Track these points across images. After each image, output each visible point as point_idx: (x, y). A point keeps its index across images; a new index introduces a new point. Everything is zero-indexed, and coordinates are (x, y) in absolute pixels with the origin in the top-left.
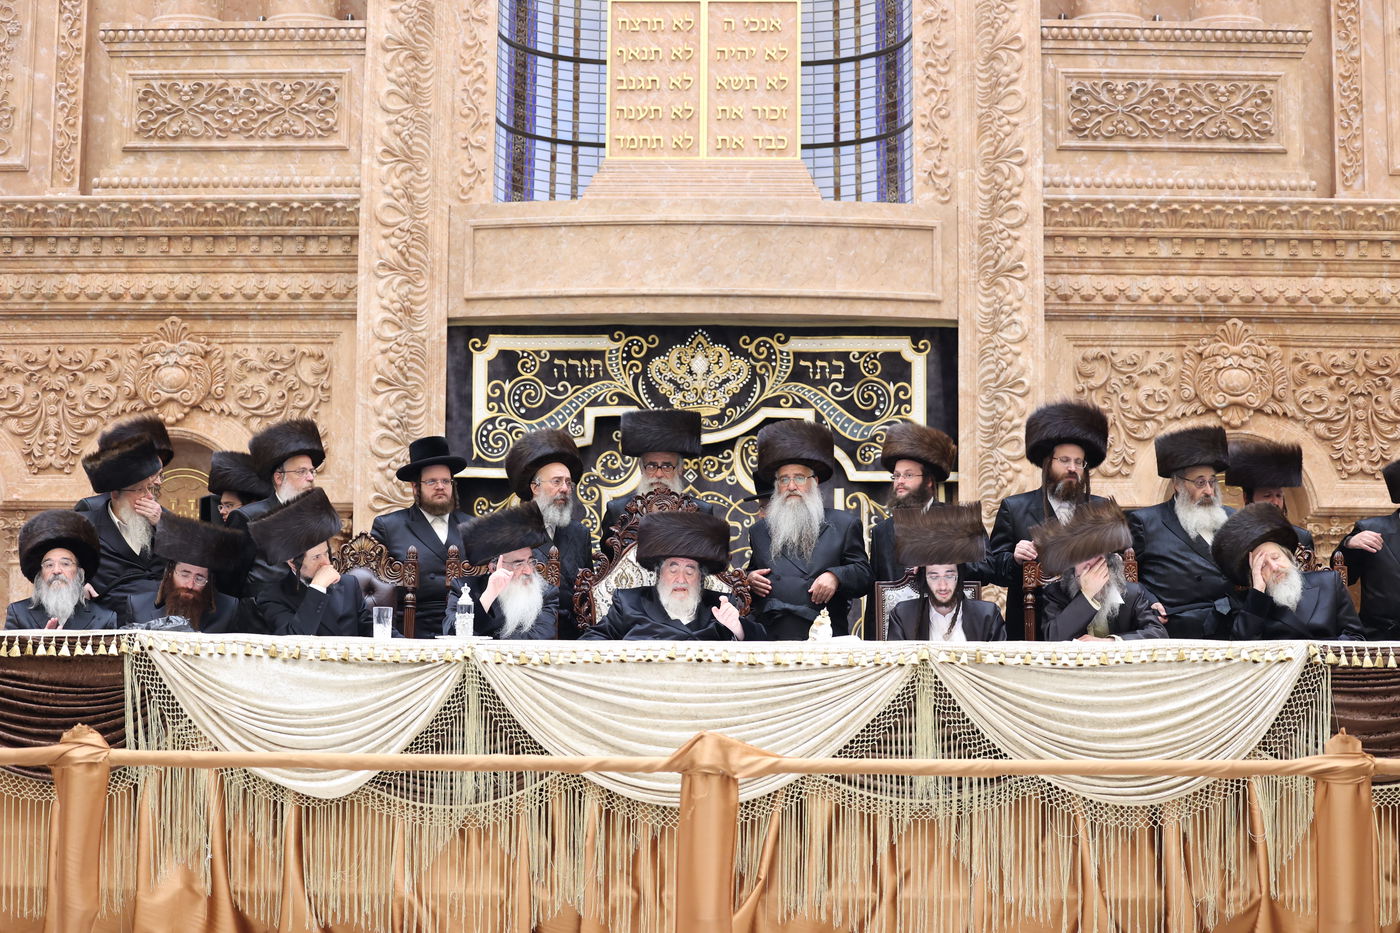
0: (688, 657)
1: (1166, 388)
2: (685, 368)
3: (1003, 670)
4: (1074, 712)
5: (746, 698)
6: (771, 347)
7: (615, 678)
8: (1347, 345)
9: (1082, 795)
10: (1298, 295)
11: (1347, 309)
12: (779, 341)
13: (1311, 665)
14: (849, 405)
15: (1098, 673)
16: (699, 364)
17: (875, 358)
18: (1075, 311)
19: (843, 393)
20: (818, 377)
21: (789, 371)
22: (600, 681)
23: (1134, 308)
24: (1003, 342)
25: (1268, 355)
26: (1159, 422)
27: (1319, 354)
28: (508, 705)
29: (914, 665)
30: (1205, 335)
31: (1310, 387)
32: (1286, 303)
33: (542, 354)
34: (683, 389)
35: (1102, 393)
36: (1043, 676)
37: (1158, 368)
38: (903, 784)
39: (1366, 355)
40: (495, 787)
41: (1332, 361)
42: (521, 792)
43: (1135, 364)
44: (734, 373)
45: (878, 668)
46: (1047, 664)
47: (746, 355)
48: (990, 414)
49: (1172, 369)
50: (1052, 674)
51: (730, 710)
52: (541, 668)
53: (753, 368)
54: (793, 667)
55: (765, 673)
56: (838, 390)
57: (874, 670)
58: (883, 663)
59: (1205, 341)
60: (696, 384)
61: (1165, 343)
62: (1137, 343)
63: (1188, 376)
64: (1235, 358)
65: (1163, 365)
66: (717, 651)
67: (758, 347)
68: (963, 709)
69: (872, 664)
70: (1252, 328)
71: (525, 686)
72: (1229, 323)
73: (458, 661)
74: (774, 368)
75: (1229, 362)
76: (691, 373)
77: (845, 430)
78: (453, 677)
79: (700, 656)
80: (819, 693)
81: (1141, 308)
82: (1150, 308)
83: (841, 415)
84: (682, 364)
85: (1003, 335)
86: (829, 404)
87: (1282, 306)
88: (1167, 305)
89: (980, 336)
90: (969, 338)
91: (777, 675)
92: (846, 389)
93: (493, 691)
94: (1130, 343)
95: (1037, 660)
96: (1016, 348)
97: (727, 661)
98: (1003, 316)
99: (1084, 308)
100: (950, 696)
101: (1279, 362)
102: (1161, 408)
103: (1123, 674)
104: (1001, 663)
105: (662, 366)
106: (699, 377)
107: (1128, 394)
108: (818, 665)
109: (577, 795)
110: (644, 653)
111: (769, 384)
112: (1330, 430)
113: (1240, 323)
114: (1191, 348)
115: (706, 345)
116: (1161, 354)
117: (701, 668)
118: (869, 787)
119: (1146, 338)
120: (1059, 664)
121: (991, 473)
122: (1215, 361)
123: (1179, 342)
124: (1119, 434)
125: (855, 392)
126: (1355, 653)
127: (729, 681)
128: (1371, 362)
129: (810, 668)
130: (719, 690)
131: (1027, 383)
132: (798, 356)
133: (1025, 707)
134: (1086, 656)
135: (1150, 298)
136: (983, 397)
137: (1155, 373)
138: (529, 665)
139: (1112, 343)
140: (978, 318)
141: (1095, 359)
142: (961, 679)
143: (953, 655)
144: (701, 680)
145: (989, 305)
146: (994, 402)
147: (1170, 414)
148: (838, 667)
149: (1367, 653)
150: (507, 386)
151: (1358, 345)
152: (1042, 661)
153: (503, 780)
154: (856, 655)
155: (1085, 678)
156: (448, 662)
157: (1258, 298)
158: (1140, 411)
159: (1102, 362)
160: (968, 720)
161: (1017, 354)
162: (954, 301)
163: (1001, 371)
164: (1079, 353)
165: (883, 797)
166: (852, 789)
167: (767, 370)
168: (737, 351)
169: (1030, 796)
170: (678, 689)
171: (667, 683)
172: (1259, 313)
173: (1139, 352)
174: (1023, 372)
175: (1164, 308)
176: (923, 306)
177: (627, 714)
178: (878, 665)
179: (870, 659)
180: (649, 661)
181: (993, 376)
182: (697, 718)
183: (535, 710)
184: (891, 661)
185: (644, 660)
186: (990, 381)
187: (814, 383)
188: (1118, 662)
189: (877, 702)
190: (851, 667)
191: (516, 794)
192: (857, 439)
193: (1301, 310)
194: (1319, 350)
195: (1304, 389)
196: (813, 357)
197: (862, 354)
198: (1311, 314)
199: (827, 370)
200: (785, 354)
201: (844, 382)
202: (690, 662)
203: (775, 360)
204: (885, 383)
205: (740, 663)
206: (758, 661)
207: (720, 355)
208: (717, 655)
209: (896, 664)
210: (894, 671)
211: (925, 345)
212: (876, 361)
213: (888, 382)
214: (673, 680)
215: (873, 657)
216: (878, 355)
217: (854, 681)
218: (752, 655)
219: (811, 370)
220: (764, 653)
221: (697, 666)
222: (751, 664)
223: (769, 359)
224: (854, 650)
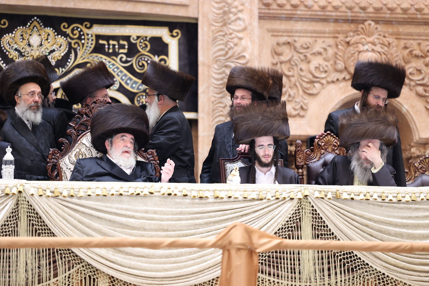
0: (162, 193)
1: (326, 63)
2: (25, 42)
3: (353, 203)
4: (397, 229)
5: (198, 218)
6: (81, 31)
7: (116, 206)
9: (404, 281)
10: (409, 6)
12: (86, 27)
14: (130, 69)
15: (410, 206)
16: (35, 40)
17: (146, 40)
18: (273, 14)
19: (126, 62)
20: (111, 51)
21: (93, 46)
22: (106, 207)
23: (309, 13)
24: (231, 31)
25: (389, 44)
26: (322, 84)
27: (419, 44)
28: (47, 222)
29: (300, 199)
30: (351, 31)
31: (413, 64)
32: (401, 12)
34: (24, 56)
35: (288, 65)
36: (376, 207)
37: (322, 50)
38: (295, 273)
40: (39, 276)
42: (56, 279)
43: (308, 48)
44: (58, 46)
45: (277, 201)
46: (379, 200)
47: (65, 35)
48: (221, 76)
49: (331, 51)
50: (382, 206)
51: (189, 226)
52: (68, 199)
53: (70, 44)
54: (225, 199)
55: (209, 203)
56: (124, 59)
57: (275, 201)
58: (281, 197)
59: (352, 34)
60: (33, 53)
61: (327, 35)
62: (309, 35)
63: (340, 56)
64: (370, 45)
65: (325, 49)
67: (73, 30)
68: (330, 227)
69: (274, 198)
70: (380, 27)
71: (59, 211)
72: (366, 23)
73: (14, 194)
74: (83, 44)
75: (366, 47)
76: (29, 45)
77: (127, 84)
78: (10, 204)
79: (170, 191)
80: (242, 216)
81: (314, 13)
82: (319, 13)
83: (125, 75)
84: (23, 39)
85: (231, 27)
86: (118, 68)
87: (399, 14)
88: (329, 11)
89: (213, 28)
90: (206, 29)
91: (216, 204)
92: (129, 59)
93: (37, 214)
94: (305, 35)
95: (374, 197)
96: (240, 35)
97: (185, 195)
98: (231, 15)
99: (279, 12)
100: (322, 218)
101: (395, 48)
102: (323, 75)
103: (425, 207)
104: (352, 199)
105: (11, 40)
106: (35, 48)
107: (304, 66)
108: (241, 198)
109: (92, 280)
110: (135, 190)
111: (79, 54)
112: (425, 91)
113: (373, 24)
114: (342, 38)
115: (39, 28)
116: (324, 42)
117: (170, 199)
118: (274, 275)
119: (315, 32)
120: (387, 200)
121: (221, 113)
122: (357, 47)
123: (335, 35)
124: (298, 90)
125: (134, 61)
127: (186, 208)
129: (236, 200)
130: (181, 213)
131: (247, 56)
132: (98, 37)
133: (367, 226)
134: (403, 195)
135: (319, 6)
136: (215, 66)
137: (320, 54)
138: (60, 197)
139: (294, 34)
140: (211, 16)
141: (284, 44)
142: (328, 208)
143: (323, 193)
144: (170, 207)
145: (219, 9)
146: (224, 69)
147: (329, 79)
148: (253, 200)
152: (377, 198)
153: (44, 272)
154: (264, 192)
155: (401, 209)
156: (7, 194)
157: (385, 8)
158: (311, 76)
159: (288, 46)
160: (333, 234)
161: (241, 39)
162: (196, 6)
163: (229, 49)
164: (275, 40)
165: (283, 281)
166: (263, 276)
167: (79, 45)
168: (60, 32)
169: (372, 282)
170: (155, 212)
171: (149, 208)
172: (384, 18)
173: (310, 40)
174: (244, 50)
175: (328, 13)
176: (177, 8)
177: (123, 228)
178: (278, 199)
179: (273, 195)
180: (139, 194)
181: (223, 52)
182: (167, 231)
183: (65, 225)
184: (286, 197)
185: (135, 194)
186: (220, 56)
187: (108, 55)
188: (422, 199)
189: (278, 222)
190: (261, 199)
191: (53, 280)
192: (135, 91)
193: (410, 16)
194: (419, 41)
195: (409, 65)
196: (108, 38)
197: (138, 37)
198: (417, 18)
199: (117, 47)
200: (90, 36)
201: (127, 55)
202: (163, 196)
203: (84, 39)
204: (152, 56)
205: (194, 196)
206: (205, 195)
207: (49, 35)
208: (182, 192)
209: (289, 198)
210: (288, 203)
211: (177, 33)
212: (146, 42)
213: (154, 56)
214: (152, 207)
215: (274, 194)
216: (148, 39)
217: (263, 209)
218: (200, 191)
219: (107, 46)
220: (208, 191)
221: (166, 198)
222: (201, 198)
223: (80, 38)
224: (263, 189)
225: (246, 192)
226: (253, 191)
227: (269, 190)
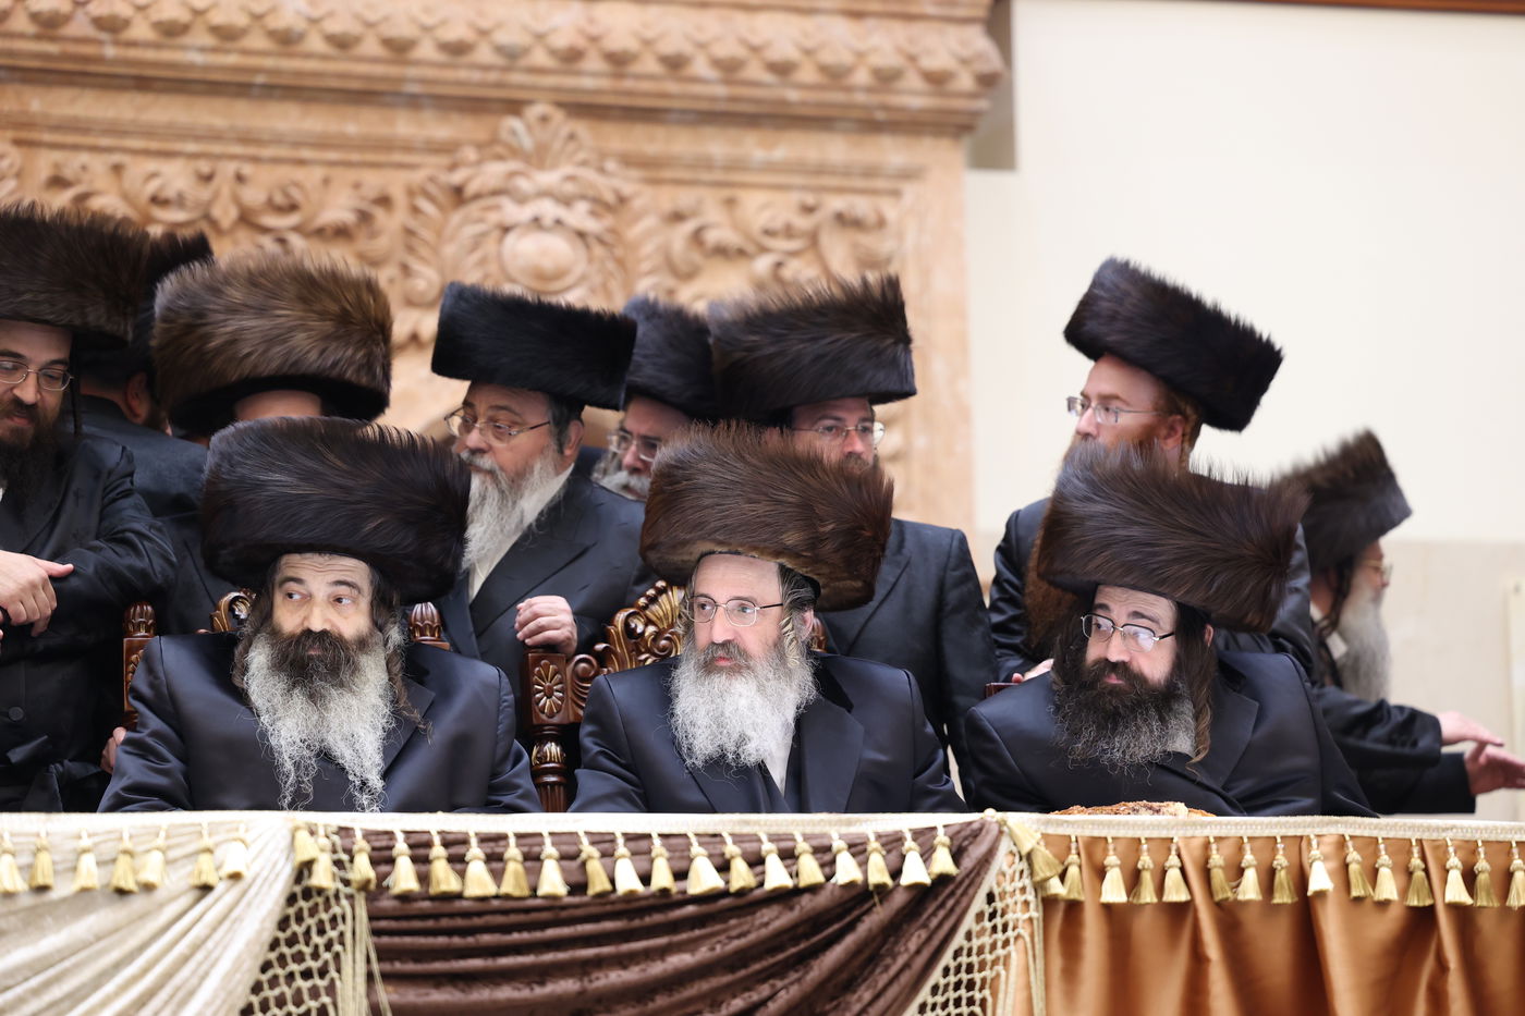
8: (191, 147)
11: (194, 53)
13: (308, 893)
27: (117, 169)
32: (31, 29)
39: (240, 178)
41: (152, 187)
87: (22, 36)
126: (438, 851)
128: (254, 196)
149: (475, 852)
151: (216, 148)
193: (73, 48)
198: (100, 60)
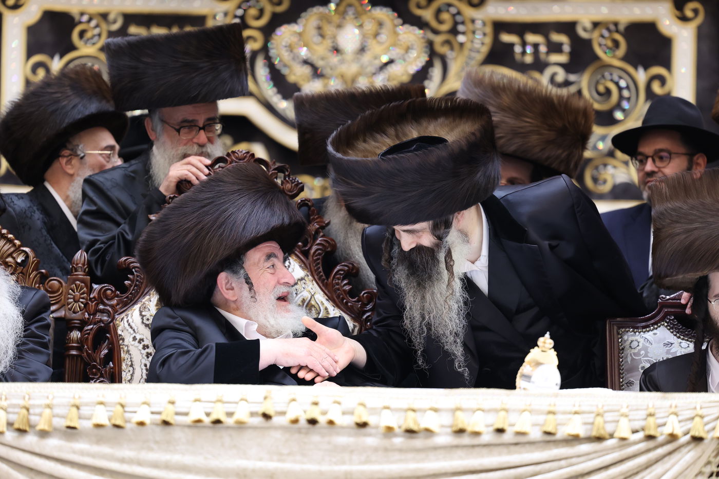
0: (291, 416)
2: (328, 43)
6: (459, 13)
12: (470, 4)
16: (350, 37)
17: (616, 31)
19: (567, 83)
20: (529, 59)
21: (485, 49)
33: (111, 17)
34: (322, 76)
44: (401, 51)
45: (651, 444)
47: (421, 24)
54: (488, 437)
55: (436, 448)
56: (559, 79)
57: (643, 446)
58: (662, 434)
60: (343, 68)
66: (348, 404)
67: (438, 12)
69: (641, 435)
74: (461, 45)
76: (337, 50)
79: (315, 413)
91: (460, 452)
92: (572, 78)
97: (363, 425)
105: (294, 39)
106: (349, 56)
108: (535, 434)
110: (208, 407)
111: (453, 68)
115: (360, 10)
117: (315, 438)
125: (585, 82)
127: (367, 461)
129: (521, 441)
132: (500, 27)
148: (575, 439)
150: (57, 65)
154: (609, 417)
167: (452, 48)
168: (407, 19)
178: (650, 437)
179: (637, 425)
180: (218, 422)
184: (678, 431)
185: (207, 420)
187: (522, 68)
190: (599, 439)
196: (520, 28)
197: (596, 25)
199: (543, 49)
200: (479, 24)
201: (569, 68)
202: (296, 426)
203: (463, 33)
204: (630, 69)
205: (389, 429)
206: (423, 425)
207: (380, 24)
208: (351, 413)
209: (688, 437)
210: (685, 450)
211: (696, 11)
212: (618, 37)
213: (636, 68)
214: (261, 460)
215: (642, 423)
216: (622, 28)
217: (606, 467)
218: (411, 414)
219: (518, 49)
220: (436, 410)
221: (307, 434)
222: (410, 432)
223: (454, 31)
224: (606, 408)
225: (551, 416)
226: (576, 413)
227: (624, 410)
